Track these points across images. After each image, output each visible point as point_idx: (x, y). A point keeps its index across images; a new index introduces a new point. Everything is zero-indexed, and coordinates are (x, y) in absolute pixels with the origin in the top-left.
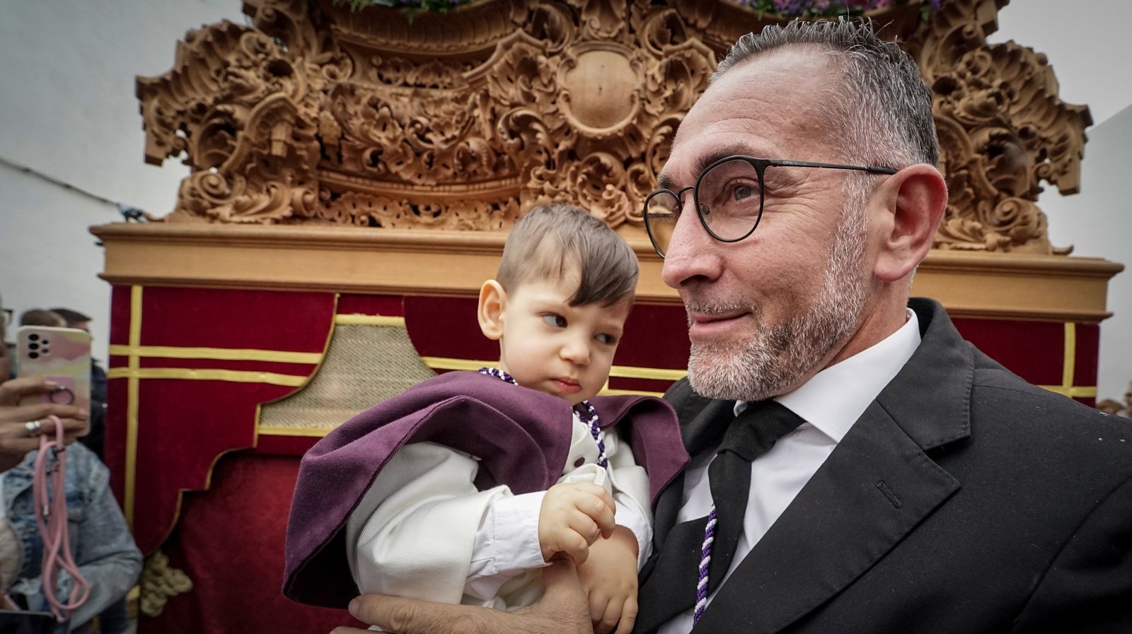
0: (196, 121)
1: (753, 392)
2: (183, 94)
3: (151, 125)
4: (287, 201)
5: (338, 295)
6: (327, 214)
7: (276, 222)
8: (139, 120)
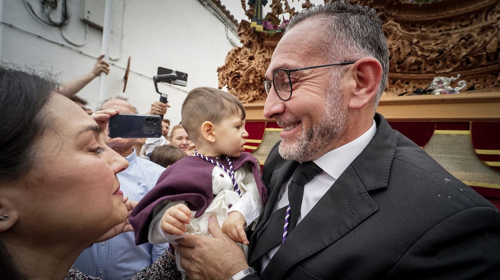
0: (230, 76)
1: (301, 157)
2: (227, 69)
3: (221, 79)
4: (252, 96)
5: (266, 123)
6: (261, 97)
7: (249, 102)
8: (217, 78)
